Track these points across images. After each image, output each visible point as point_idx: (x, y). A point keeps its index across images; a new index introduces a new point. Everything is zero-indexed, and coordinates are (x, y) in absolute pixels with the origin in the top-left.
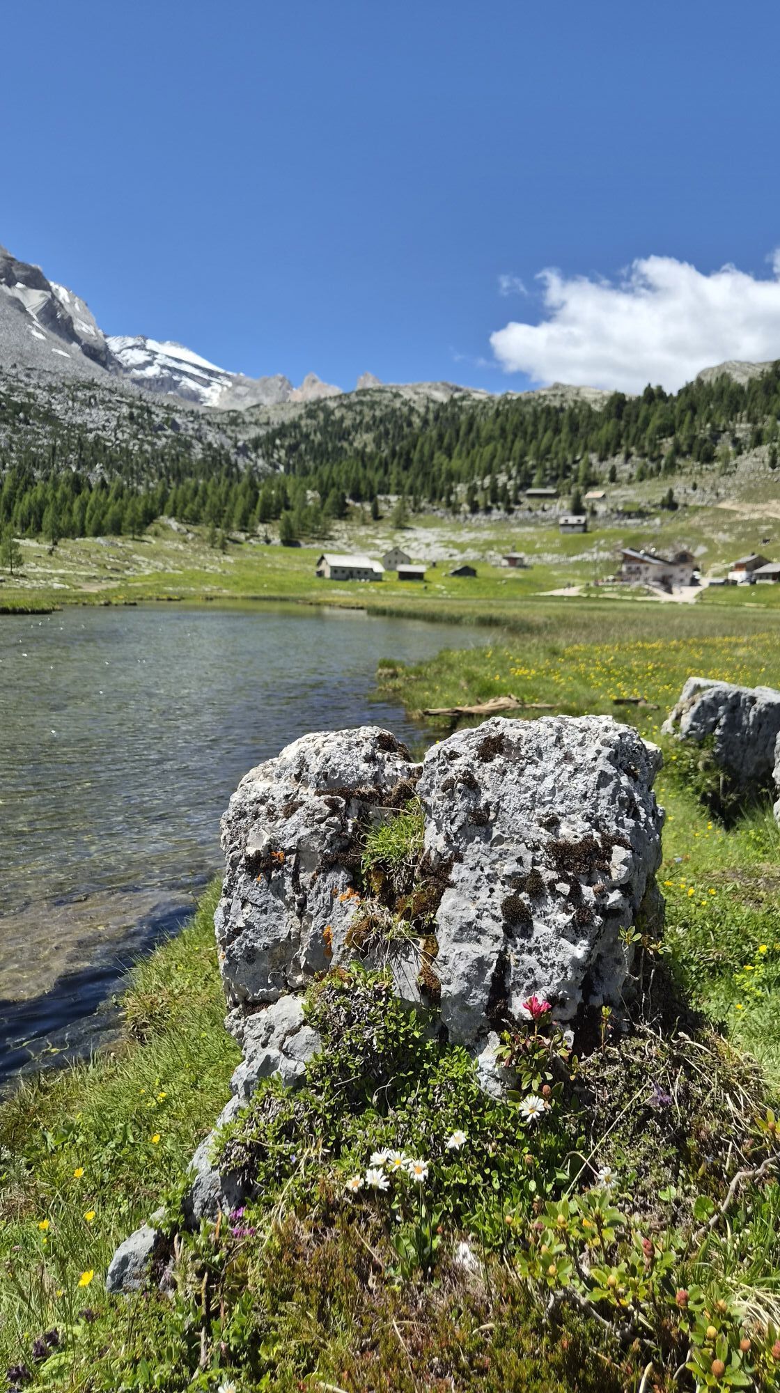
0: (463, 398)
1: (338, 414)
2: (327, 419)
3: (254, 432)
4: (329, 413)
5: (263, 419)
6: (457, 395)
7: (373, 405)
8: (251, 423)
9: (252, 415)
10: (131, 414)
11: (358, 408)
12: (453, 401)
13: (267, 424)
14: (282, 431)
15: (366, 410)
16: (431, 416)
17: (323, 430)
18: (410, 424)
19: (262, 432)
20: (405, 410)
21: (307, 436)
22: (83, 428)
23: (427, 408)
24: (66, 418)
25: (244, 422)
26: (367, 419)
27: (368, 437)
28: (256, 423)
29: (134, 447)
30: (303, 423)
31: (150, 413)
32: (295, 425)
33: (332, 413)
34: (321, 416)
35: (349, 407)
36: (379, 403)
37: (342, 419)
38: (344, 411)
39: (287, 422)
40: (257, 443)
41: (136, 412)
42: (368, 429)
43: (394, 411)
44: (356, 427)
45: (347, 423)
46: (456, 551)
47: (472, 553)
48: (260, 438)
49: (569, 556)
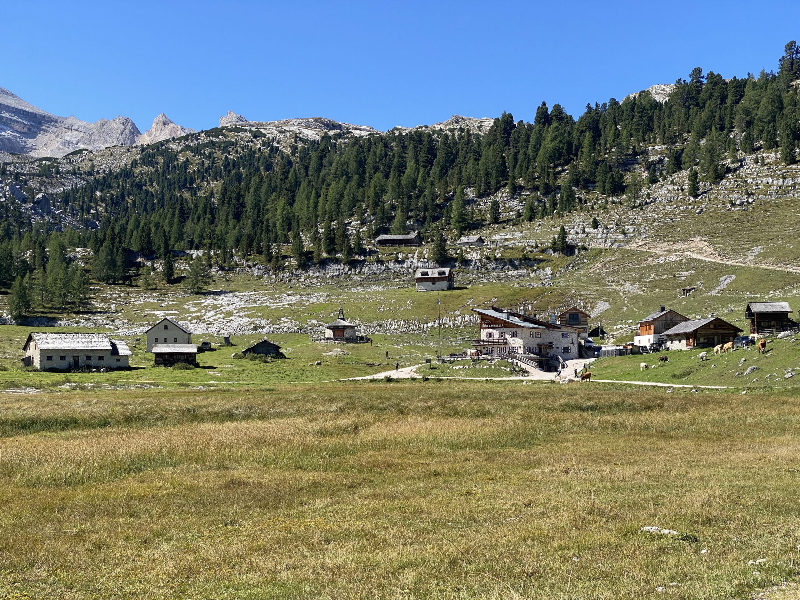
0: (339, 136)
1: (181, 158)
2: (167, 166)
4: (171, 157)
5: (85, 168)
6: (332, 133)
7: (226, 147)
8: (68, 172)
9: (70, 162)
11: (208, 151)
12: (326, 138)
13: (90, 173)
14: (107, 181)
15: (218, 154)
16: (296, 159)
17: (161, 177)
18: (269, 167)
19: (81, 183)
20: (267, 151)
21: (139, 186)
23: (294, 148)
25: (58, 172)
26: (220, 163)
27: (216, 185)
28: (74, 173)
30: (137, 171)
32: (126, 173)
33: (175, 156)
34: (161, 160)
35: (197, 150)
36: (234, 144)
37: (187, 163)
38: (189, 154)
42: (217, 175)
43: (252, 152)
45: (192, 168)
46: (264, 322)
47: (286, 324)
48: (75, 191)
49: (421, 322)
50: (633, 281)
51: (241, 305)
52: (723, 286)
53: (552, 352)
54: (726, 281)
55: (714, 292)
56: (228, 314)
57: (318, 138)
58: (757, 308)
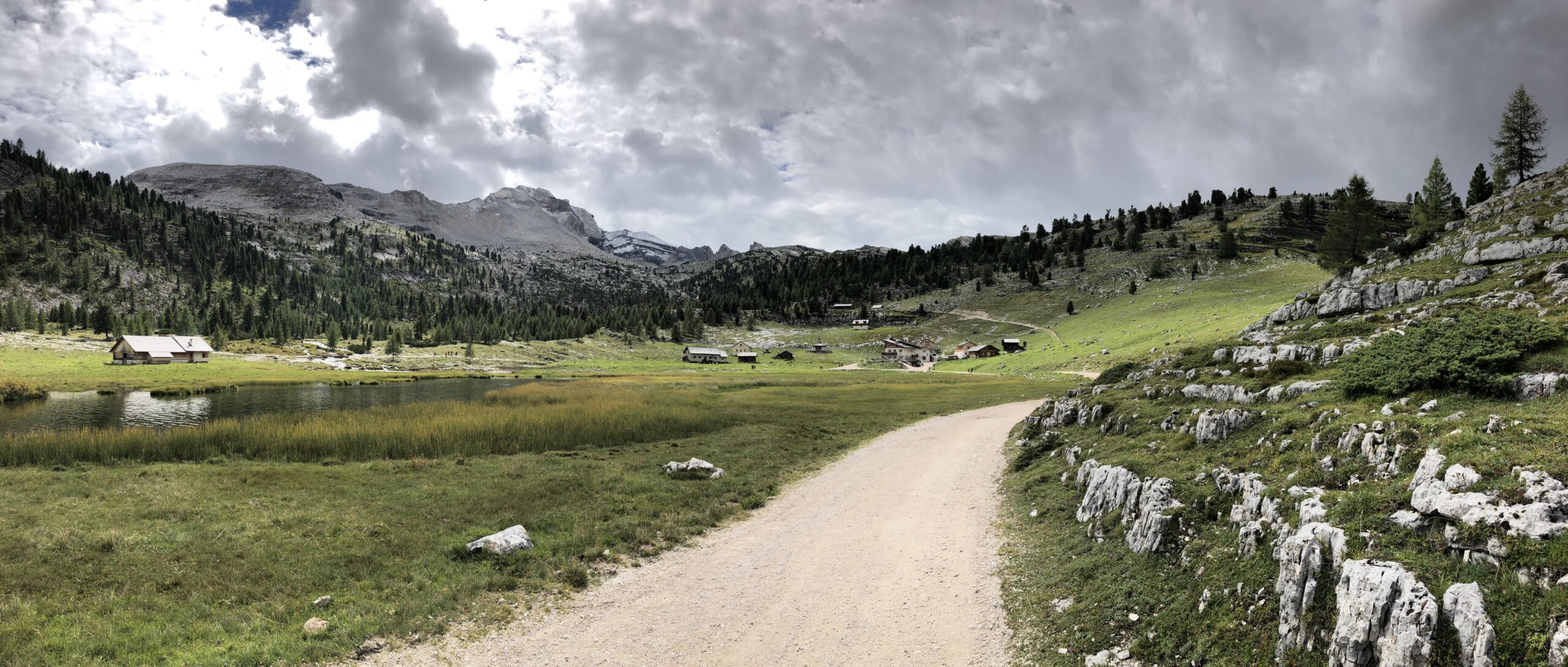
0: (809, 254)
1: (734, 265)
2: (727, 269)
3: (683, 277)
4: (729, 265)
5: (690, 270)
6: (806, 253)
7: (755, 260)
8: (682, 272)
9: (683, 268)
10: (607, 272)
11: (746, 262)
12: (803, 255)
13: (692, 273)
14: (700, 277)
15: (751, 263)
16: (788, 265)
17: (724, 275)
18: (775, 269)
19: (688, 277)
20: (774, 261)
22: (579, 280)
23: (787, 260)
24: (570, 277)
25: (677, 272)
26: (752, 268)
27: (751, 279)
28: (685, 273)
29: (606, 289)
30: (714, 272)
31: (619, 270)
32: (708, 273)
33: (731, 265)
34: (725, 267)
35: (741, 262)
36: (759, 259)
37: (737, 268)
38: (737, 263)
39: (704, 271)
40: (683, 284)
41: (610, 270)
42: (751, 274)
43: (767, 262)
44: (743, 272)
45: (739, 271)
46: (783, 343)
47: (793, 343)
48: (686, 281)
49: (856, 344)
50: (953, 328)
51: (772, 334)
52: (993, 330)
53: (917, 359)
54: (994, 329)
55: (988, 334)
56: (766, 339)
57: (798, 255)
58: (1006, 341)
